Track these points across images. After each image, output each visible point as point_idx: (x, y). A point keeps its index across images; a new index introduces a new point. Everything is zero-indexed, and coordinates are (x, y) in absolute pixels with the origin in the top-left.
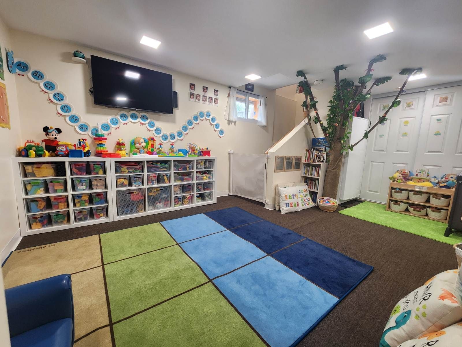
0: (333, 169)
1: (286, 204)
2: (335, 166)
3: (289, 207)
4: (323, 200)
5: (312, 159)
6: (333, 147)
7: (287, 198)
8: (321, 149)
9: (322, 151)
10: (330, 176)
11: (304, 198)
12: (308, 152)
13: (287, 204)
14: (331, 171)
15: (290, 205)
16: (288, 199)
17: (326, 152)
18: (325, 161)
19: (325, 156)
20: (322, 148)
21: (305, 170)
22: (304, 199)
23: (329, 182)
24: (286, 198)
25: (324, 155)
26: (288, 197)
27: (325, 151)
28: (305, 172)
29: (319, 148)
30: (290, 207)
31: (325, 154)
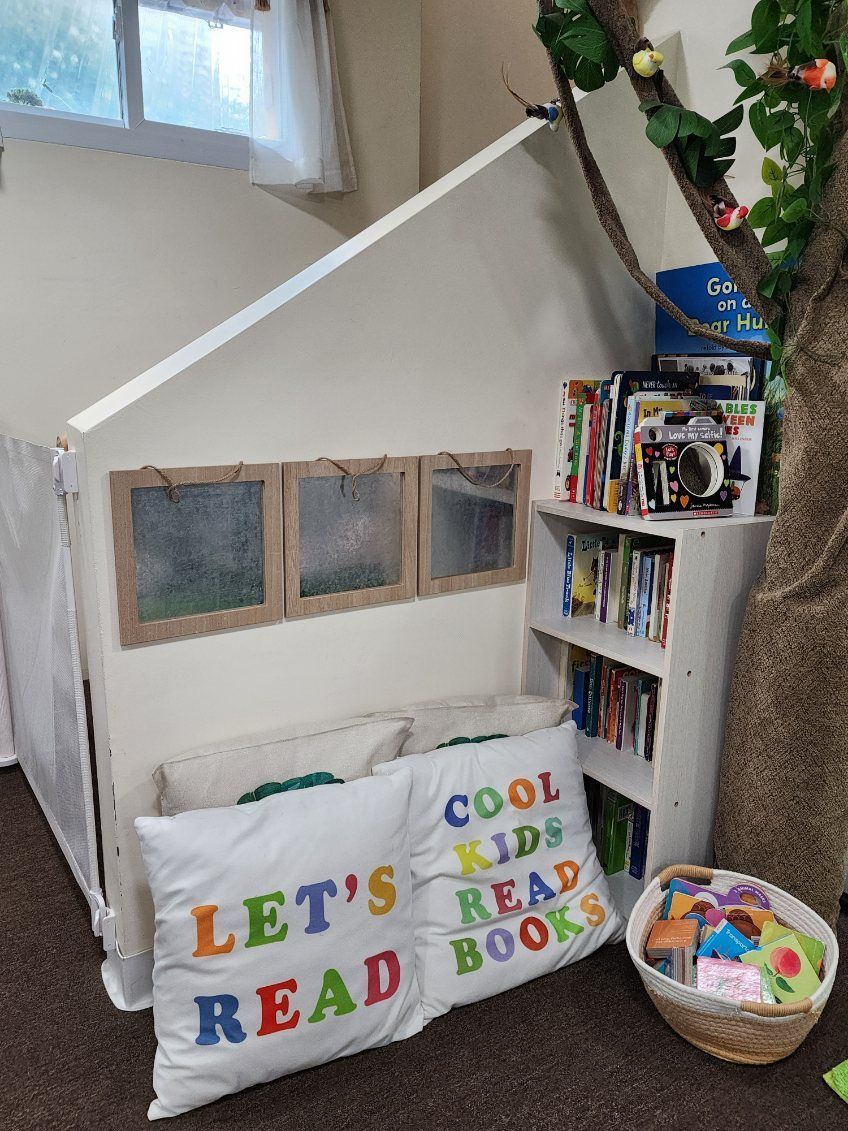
0: (799, 596)
1: (205, 1003)
2: (820, 563)
3: (235, 1033)
4: (701, 897)
5: (615, 474)
6: (801, 349)
7: (220, 940)
8: (719, 371)
9: (728, 393)
10: (767, 662)
11: (501, 874)
12: (588, 407)
13: (218, 1010)
14: (777, 613)
15: (249, 1015)
16: (228, 948)
17: (761, 406)
18: (748, 491)
19: (750, 441)
20: (730, 367)
21: (578, 576)
22: (497, 888)
23: (765, 723)
24: (206, 943)
25: (744, 430)
26: (232, 923)
27: (757, 394)
28: (580, 589)
29: (709, 361)
30: (253, 1041)
31: (751, 421)
